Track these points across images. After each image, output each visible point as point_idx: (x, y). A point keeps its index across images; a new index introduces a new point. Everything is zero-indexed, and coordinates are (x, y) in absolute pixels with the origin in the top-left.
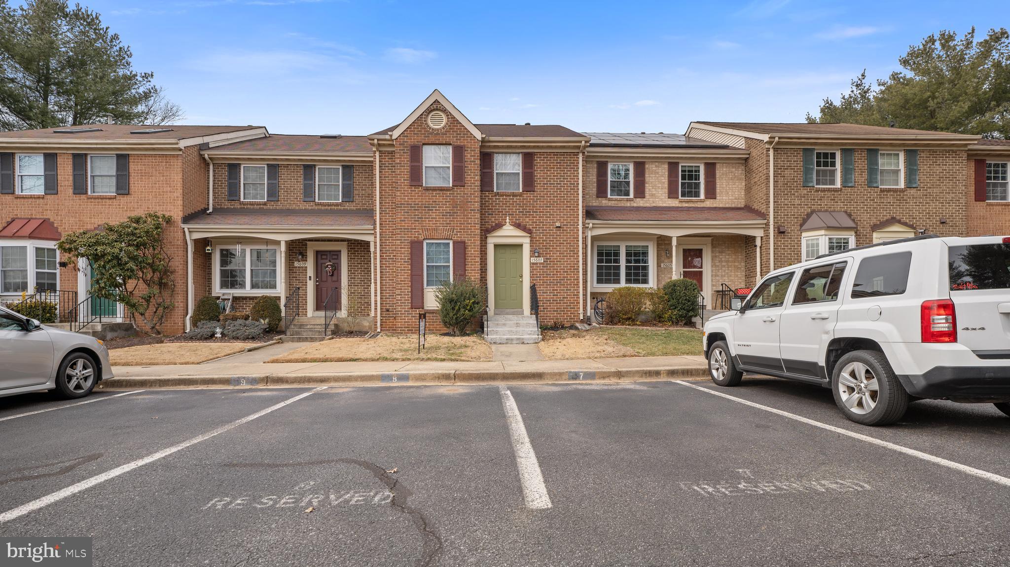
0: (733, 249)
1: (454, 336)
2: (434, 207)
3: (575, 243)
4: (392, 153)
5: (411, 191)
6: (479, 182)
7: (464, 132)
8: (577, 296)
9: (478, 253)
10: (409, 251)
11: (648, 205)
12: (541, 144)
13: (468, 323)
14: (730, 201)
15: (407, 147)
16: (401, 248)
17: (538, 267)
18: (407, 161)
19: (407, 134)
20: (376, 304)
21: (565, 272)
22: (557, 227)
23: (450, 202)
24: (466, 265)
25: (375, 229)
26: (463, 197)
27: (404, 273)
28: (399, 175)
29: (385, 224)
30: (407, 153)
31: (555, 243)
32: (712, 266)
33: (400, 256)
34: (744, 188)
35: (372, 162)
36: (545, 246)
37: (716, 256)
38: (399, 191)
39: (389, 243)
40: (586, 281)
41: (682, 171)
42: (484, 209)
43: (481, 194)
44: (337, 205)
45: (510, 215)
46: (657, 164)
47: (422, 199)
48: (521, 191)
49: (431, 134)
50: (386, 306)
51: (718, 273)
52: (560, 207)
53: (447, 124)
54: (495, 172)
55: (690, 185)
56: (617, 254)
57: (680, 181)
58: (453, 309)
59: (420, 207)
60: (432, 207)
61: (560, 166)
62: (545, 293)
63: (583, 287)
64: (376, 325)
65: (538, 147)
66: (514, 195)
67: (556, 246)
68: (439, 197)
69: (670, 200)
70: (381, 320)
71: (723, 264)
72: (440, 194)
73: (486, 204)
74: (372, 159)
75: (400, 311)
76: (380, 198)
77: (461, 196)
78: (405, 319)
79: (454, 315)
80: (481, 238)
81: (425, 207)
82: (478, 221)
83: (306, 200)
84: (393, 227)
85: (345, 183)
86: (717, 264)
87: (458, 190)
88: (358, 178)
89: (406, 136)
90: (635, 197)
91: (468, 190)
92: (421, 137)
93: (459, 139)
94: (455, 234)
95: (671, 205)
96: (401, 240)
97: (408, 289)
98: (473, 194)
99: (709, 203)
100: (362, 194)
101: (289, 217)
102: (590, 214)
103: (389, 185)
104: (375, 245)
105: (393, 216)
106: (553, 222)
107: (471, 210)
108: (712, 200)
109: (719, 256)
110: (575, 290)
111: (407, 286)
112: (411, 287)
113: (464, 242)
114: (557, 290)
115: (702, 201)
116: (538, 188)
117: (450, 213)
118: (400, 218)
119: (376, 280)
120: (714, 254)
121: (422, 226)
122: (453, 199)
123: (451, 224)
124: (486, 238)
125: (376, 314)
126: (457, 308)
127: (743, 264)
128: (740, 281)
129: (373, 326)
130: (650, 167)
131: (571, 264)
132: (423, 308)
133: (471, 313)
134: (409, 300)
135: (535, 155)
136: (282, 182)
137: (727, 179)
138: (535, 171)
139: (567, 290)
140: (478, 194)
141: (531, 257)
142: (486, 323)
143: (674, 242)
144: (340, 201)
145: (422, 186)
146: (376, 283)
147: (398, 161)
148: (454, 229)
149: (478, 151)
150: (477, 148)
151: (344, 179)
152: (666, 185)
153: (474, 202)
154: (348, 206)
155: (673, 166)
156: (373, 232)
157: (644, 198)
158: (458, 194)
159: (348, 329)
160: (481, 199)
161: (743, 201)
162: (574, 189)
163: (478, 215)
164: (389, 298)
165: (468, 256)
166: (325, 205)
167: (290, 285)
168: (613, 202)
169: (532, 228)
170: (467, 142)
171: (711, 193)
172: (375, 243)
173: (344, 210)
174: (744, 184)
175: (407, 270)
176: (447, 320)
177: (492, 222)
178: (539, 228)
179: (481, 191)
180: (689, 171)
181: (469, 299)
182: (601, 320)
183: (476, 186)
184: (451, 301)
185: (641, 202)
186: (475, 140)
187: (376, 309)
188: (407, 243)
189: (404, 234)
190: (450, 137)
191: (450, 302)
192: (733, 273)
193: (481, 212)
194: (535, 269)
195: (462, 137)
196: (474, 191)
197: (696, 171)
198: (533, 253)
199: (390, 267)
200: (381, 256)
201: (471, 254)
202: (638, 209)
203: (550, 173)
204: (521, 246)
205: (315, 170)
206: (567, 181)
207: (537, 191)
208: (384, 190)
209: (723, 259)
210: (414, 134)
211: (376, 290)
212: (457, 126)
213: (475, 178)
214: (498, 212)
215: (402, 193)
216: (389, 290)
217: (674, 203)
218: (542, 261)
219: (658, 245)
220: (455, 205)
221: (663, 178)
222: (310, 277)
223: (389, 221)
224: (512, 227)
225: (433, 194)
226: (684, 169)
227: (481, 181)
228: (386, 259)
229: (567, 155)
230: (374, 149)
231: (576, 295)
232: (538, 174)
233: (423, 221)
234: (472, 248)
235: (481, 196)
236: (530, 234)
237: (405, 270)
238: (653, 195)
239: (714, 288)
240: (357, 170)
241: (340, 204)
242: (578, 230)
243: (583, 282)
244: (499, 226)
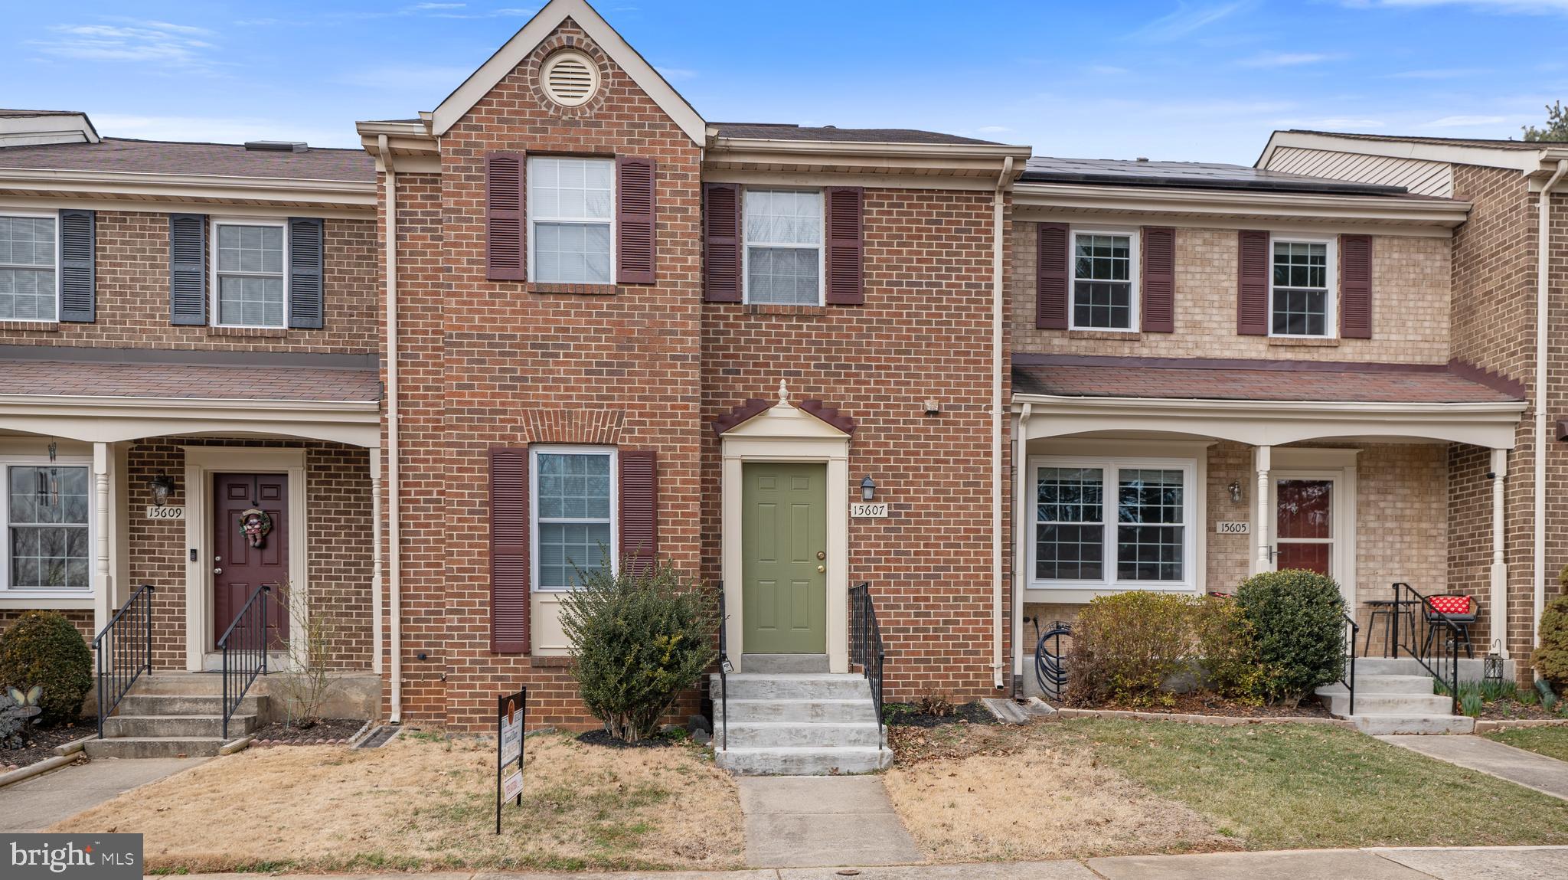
0: (1415, 484)
1: (621, 743)
2: (562, 347)
3: (982, 462)
4: (435, 182)
5: (491, 295)
6: (698, 274)
7: (653, 118)
8: (986, 615)
9: (694, 488)
10: (483, 479)
11: (1180, 353)
12: (885, 164)
13: (664, 704)
14: (1409, 345)
15: (478, 161)
16: (460, 470)
17: (872, 530)
18: (479, 204)
19: (479, 120)
20: (387, 637)
21: (952, 546)
22: (928, 413)
23: (610, 331)
24: (657, 523)
25: (382, 409)
26: (651, 317)
27: (471, 546)
28: (454, 245)
29: (413, 396)
30: (480, 178)
31: (923, 461)
32: (1358, 533)
33: (456, 495)
34: (1448, 311)
35: (373, 209)
36: (891, 468)
37: (1368, 504)
38: (454, 294)
39: (427, 453)
40: (1012, 574)
41: (1278, 259)
42: (712, 356)
43: (704, 309)
44: (275, 337)
45: (790, 373)
46: (1207, 235)
47: (523, 321)
48: (822, 303)
49: (554, 121)
50: (418, 645)
51: (1374, 552)
52: (936, 353)
53: (601, 92)
54: (746, 244)
55: (1298, 298)
56: (1095, 494)
57: (1272, 286)
58: (619, 662)
59: (518, 346)
60: (555, 346)
61: (938, 230)
62: (892, 607)
63: (1004, 591)
64: (388, 700)
65: (873, 173)
66: (803, 315)
67: (926, 469)
68: (575, 316)
69: (1242, 339)
70: (403, 685)
71: (1389, 525)
72: (579, 306)
73: (718, 340)
74: (373, 201)
75: (458, 662)
76: (398, 316)
77: (643, 316)
78: (473, 687)
79: (620, 682)
80: (704, 442)
81: (534, 346)
82: (694, 391)
83: (181, 319)
84: (438, 405)
85: (298, 271)
86: (1371, 525)
87: (635, 297)
88: (338, 258)
89: (475, 128)
90: (1146, 329)
91: (663, 296)
92: (521, 130)
93: (639, 142)
94: (625, 431)
95: (1247, 355)
96: (461, 445)
97: (483, 595)
98: (680, 309)
99: (1352, 352)
100: (350, 307)
101: (126, 372)
102: (1021, 377)
103: (426, 278)
104: (385, 461)
105: (438, 373)
106: (915, 399)
107: (673, 358)
108: (1359, 343)
109: (1376, 502)
110: (981, 599)
111: (481, 587)
112: (493, 587)
113: (653, 455)
114: (927, 599)
115: (1331, 345)
116: (873, 295)
117: (611, 364)
118: (459, 378)
119: (386, 565)
120: (1363, 498)
121: (524, 404)
122: (621, 323)
123: (612, 398)
124: (719, 441)
125: (387, 668)
126: (630, 660)
127: (1443, 526)
128: (1434, 573)
129: (379, 704)
130: (1188, 246)
131: (968, 523)
132: (528, 653)
133: (674, 677)
134: (484, 629)
135: (864, 197)
136: (105, 265)
137: (1401, 282)
138: (864, 244)
139: (955, 599)
140: (695, 308)
141: (851, 499)
142: (718, 702)
143: (1263, 462)
144: (285, 326)
145: (523, 281)
146: (386, 574)
147: (450, 203)
148: (621, 415)
149: (694, 179)
150: (692, 169)
151: (294, 261)
152: (1233, 297)
153: (684, 333)
154: (307, 342)
155: (1252, 241)
156: (376, 419)
157: (1171, 332)
158: (635, 308)
159: (301, 714)
160: (704, 325)
161: (1445, 346)
162: (979, 301)
163: (695, 374)
164: (428, 621)
165: (663, 498)
166: (239, 338)
167: (133, 574)
168: (1084, 343)
169: (857, 414)
170: (663, 151)
171: (1357, 323)
172: (385, 452)
173: (297, 352)
174: (1448, 298)
175: (480, 537)
176: (600, 695)
177: (736, 395)
178: (875, 414)
179: (705, 301)
180: (1296, 259)
181: (668, 633)
182: (1054, 687)
183: (688, 285)
184: (612, 637)
185: (1163, 344)
186: (685, 144)
187: (387, 652)
188: (480, 454)
189: (471, 428)
190: (610, 133)
191: (610, 642)
192: (1414, 552)
193: (703, 364)
194: (863, 538)
195: (646, 135)
196: (684, 301)
197: (1314, 260)
198: (858, 489)
199: (428, 525)
200: (400, 493)
201: (674, 490)
202: (1156, 365)
203: (910, 253)
204: (822, 466)
205: (207, 232)
206: (957, 278)
207: (871, 306)
208: (410, 293)
209: (1388, 512)
210: (500, 121)
211: (386, 597)
212: (632, 101)
213: (686, 260)
214: (755, 365)
215: (464, 303)
216: (427, 597)
217: (1254, 349)
218: (885, 514)
219: (1211, 468)
220: (625, 342)
221: (1224, 277)
222: (194, 552)
223: (427, 388)
224: (795, 412)
225: (558, 305)
226: (1282, 252)
227: (703, 270)
228: (417, 501)
229: (958, 199)
230: (380, 167)
231: (982, 614)
232: (875, 254)
233: (530, 388)
234: (677, 473)
235: (704, 317)
236: (848, 431)
237: (472, 537)
238: (1194, 326)
239: (1363, 592)
240: (334, 235)
241: (284, 336)
242: (990, 423)
243: (1004, 576)
244: (757, 407)
